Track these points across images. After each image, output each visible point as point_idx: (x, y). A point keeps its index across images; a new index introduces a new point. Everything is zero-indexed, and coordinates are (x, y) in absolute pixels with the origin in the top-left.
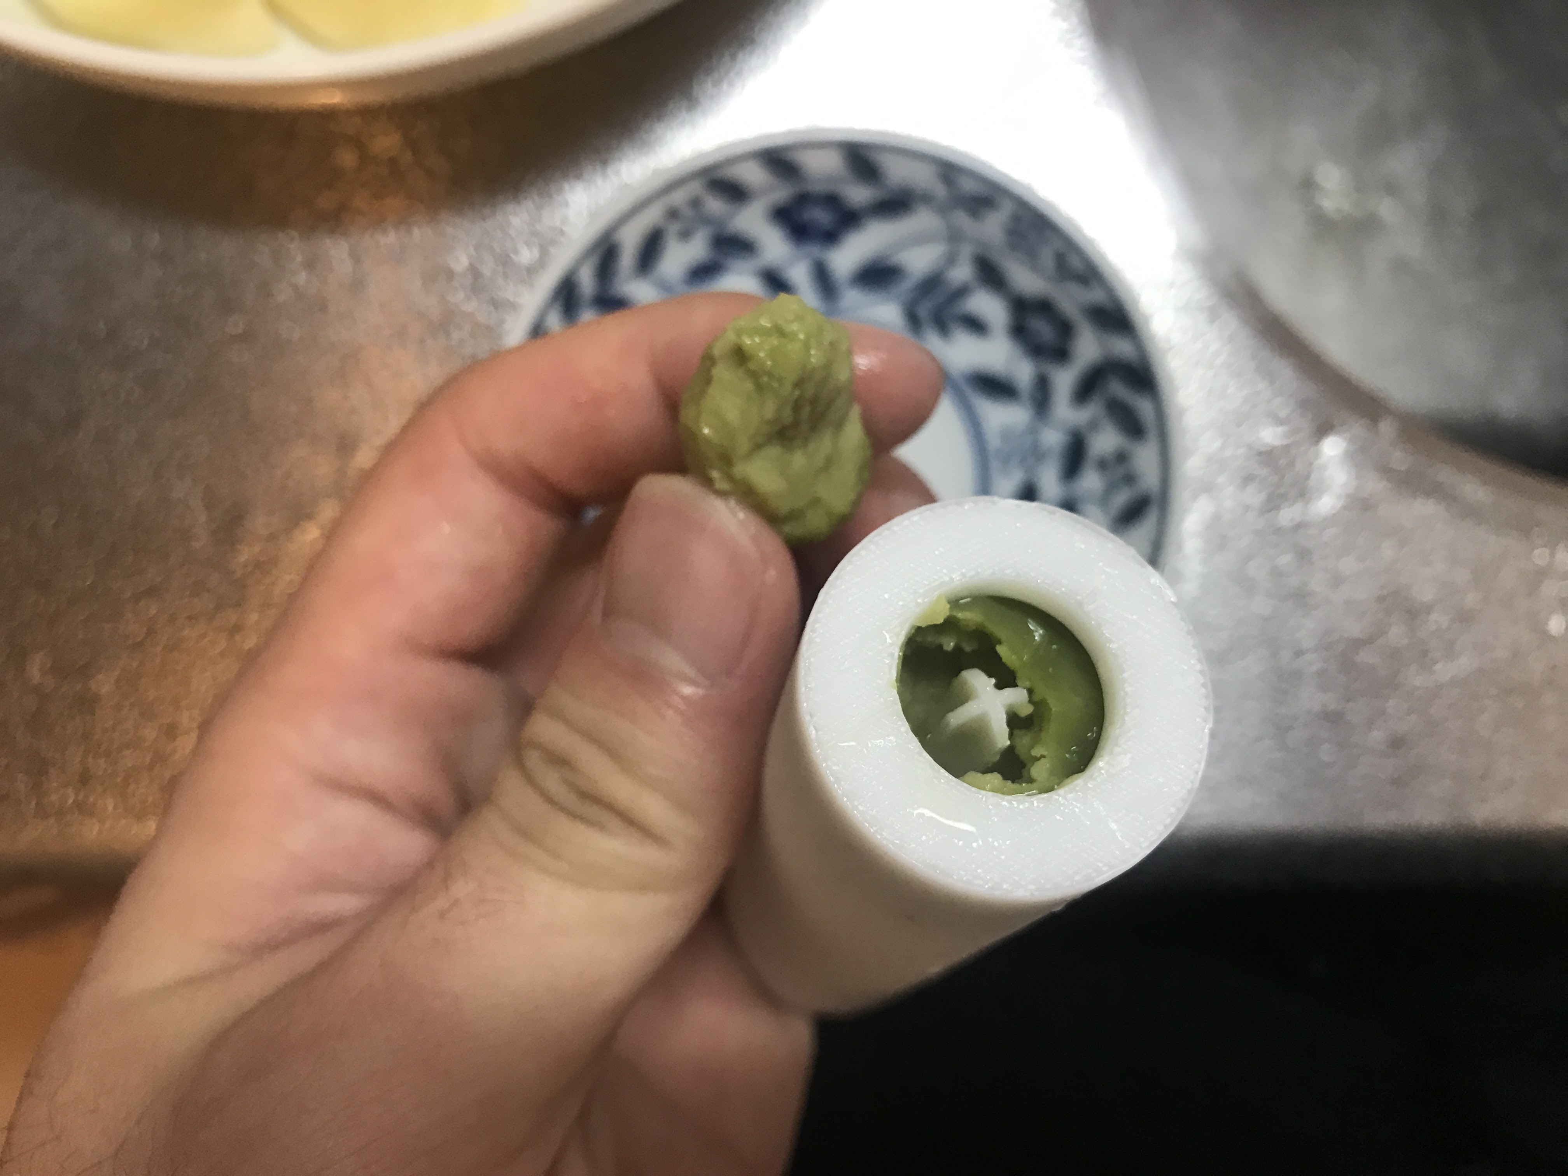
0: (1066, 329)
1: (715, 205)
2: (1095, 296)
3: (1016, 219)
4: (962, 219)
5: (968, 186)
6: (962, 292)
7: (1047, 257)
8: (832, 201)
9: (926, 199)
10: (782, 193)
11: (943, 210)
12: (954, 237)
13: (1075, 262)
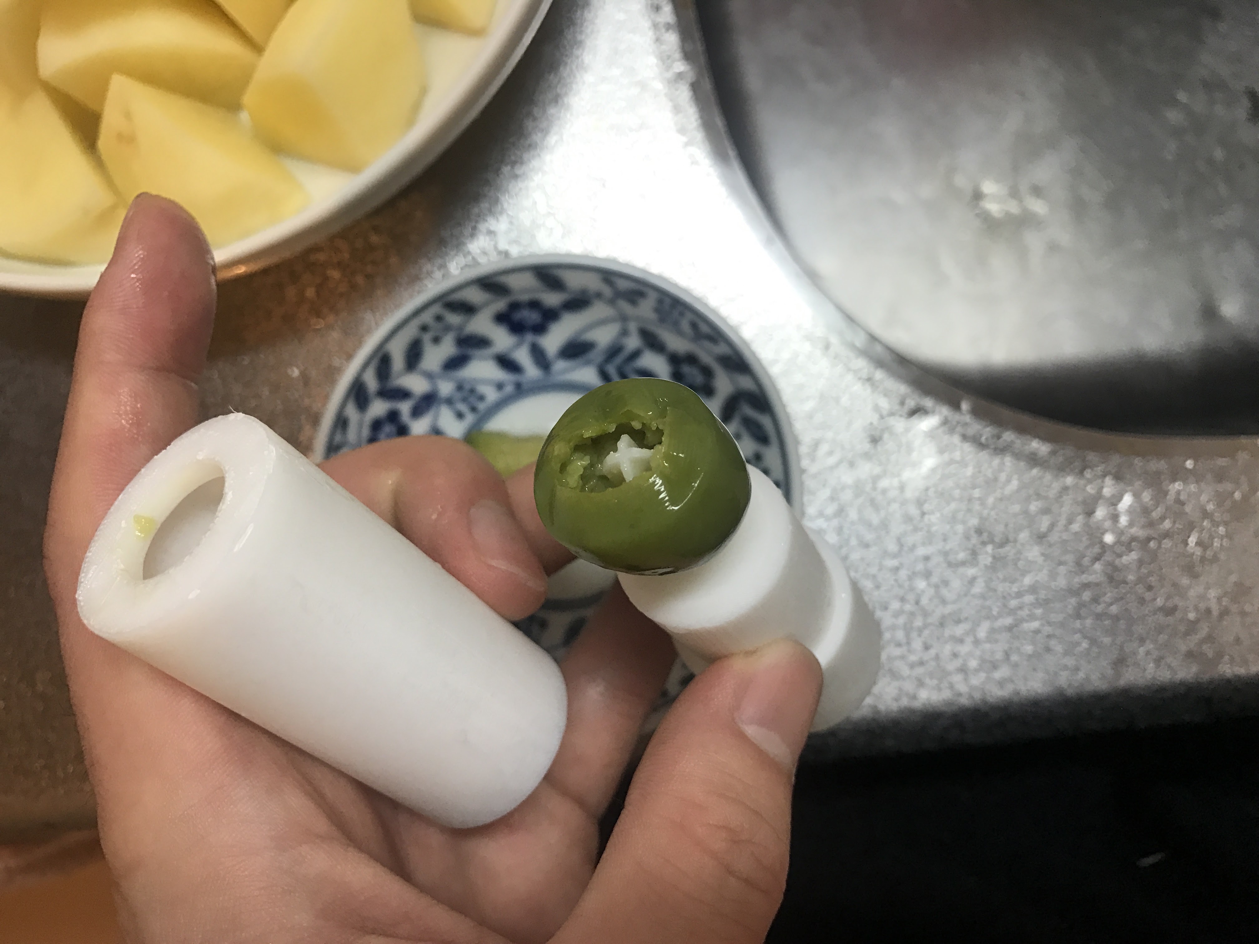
0: (707, 372)
1: (454, 319)
2: (721, 349)
3: (660, 302)
4: (625, 306)
5: (623, 285)
6: (636, 355)
7: (685, 325)
8: (534, 305)
9: (599, 295)
10: (500, 305)
11: (612, 302)
12: (624, 318)
13: (704, 328)
